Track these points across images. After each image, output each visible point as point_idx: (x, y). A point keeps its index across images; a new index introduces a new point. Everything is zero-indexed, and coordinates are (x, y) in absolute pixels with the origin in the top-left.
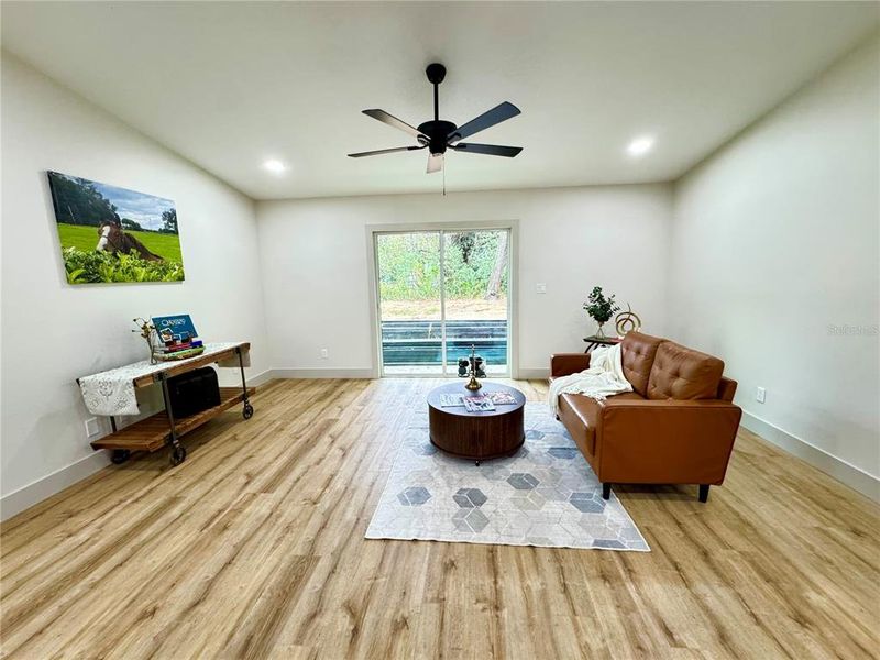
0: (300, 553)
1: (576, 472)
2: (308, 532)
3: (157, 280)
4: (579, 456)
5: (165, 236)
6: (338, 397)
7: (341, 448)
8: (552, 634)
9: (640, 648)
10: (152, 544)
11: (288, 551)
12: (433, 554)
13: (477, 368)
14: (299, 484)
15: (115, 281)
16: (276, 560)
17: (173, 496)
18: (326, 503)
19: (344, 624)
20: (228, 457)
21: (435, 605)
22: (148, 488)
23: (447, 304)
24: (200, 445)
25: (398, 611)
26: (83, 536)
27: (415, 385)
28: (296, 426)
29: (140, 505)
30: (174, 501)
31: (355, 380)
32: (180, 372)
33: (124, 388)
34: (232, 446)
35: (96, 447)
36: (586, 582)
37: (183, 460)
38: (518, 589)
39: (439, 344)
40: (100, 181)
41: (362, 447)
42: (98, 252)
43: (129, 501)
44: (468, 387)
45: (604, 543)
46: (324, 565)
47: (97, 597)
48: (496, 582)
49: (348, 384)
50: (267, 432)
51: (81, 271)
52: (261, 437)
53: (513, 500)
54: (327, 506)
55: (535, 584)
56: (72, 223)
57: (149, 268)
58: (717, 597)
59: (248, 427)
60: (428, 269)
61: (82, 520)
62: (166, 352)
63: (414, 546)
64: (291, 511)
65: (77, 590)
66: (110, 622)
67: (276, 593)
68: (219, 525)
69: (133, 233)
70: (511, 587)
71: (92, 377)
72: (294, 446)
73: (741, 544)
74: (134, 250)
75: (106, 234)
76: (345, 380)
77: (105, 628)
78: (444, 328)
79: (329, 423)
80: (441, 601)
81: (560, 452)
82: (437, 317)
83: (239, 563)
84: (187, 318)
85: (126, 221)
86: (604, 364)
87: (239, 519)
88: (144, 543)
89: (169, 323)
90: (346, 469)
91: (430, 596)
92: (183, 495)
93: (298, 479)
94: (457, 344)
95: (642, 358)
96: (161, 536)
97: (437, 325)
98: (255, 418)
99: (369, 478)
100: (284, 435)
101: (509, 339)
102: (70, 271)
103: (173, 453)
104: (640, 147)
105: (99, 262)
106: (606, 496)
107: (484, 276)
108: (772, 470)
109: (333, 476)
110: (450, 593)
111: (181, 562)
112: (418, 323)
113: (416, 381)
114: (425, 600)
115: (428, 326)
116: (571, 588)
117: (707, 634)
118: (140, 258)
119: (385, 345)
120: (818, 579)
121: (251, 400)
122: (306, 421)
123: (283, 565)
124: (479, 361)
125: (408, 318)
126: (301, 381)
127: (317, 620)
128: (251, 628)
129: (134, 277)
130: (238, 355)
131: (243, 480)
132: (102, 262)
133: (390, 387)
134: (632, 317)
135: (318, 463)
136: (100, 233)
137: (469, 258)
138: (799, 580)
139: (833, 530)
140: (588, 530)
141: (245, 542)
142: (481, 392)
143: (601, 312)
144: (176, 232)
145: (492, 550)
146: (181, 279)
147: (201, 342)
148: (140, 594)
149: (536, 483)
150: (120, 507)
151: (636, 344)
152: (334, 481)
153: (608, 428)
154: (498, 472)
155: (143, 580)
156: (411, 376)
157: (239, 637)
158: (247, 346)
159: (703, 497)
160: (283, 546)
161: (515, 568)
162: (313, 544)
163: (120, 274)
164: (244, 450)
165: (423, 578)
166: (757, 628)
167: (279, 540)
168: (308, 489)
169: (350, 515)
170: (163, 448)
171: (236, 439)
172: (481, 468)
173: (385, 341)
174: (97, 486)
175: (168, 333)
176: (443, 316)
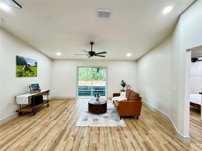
0: (63, 129)
1: (116, 115)
2: (64, 126)
3: (32, 76)
4: (117, 113)
5: (34, 67)
6: (68, 102)
7: (70, 112)
8: (108, 138)
9: (121, 139)
10: (33, 129)
11: (61, 129)
12: (88, 128)
13: (98, 96)
14: (61, 119)
15: (24, 76)
16: (59, 130)
17: (34, 121)
18: (67, 121)
19: (73, 138)
20: (45, 114)
21: (89, 135)
22: (28, 120)
23: (93, 82)
24: (38, 112)
25: (82, 136)
26: (17, 128)
27: (85, 100)
28: (59, 108)
29: (28, 123)
30: (35, 122)
31: (72, 99)
32: (36, 96)
33: (26, 98)
34: (45, 112)
35: (17, 111)
36: (115, 131)
37: (35, 115)
38: (103, 133)
39: (91, 91)
40: (25, 57)
41: (74, 112)
42: (23, 71)
43: (25, 122)
44: (96, 100)
45: (119, 126)
46: (68, 130)
47: (24, 137)
48: (99, 132)
49: (70, 100)
50: (53, 109)
51: (19, 74)
52: (52, 110)
53: (104, 120)
54: (68, 122)
55: (106, 132)
56: (19, 65)
57: (31, 74)
58: (135, 132)
59: (48, 109)
60: (89, 73)
61: (16, 125)
62: (33, 91)
63: (85, 127)
64: (60, 123)
65: (20, 136)
66: (28, 140)
67: (59, 135)
68: (46, 125)
69: (29, 67)
70: (102, 132)
71: (19, 96)
72: (59, 112)
73: (142, 125)
74: (29, 70)
75: (24, 67)
76: (69, 99)
77: (27, 141)
78: (92, 88)
79: (66, 108)
80: (90, 135)
81: (114, 112)
82: (90, 85)
83: (51, 131)
84: (38, 84)
85: (28, 64)
86: (123, 95)
87: (50, 124)
88: (31, 129)
89: (34, 85)
90: (71, 116)
91: (88, 134)
92: (37, 121)
93: (61, 118)
94: (95, 91)
95: (129, 94)
96: (34, 128)
97: (90, 87)
98: (49, 107)
99: (76, 117)
100: (57, 110)
101: (106, 90)
102: (17, 74)
103: (33, 113)
104: (129, 55)
105: (22, 72)
106: (121, 119)
107: (102, 76)
108: (151, 115)
109: (68, 117)
110: (91, 133)
111: (40, 131)
112: (86, 87)
113: (86, 99)
114: (87, 134)
115: (88, 87)
116: (112, 132)
117: (132, 136)
118: (30, 72)
119: (79, 91)
120: (151, 129)
121: (49, 103)
122: (61, 107)
123: (60, 131)
124: (99, 94)
125: (84, 85)
126: (59, 99)
127: (68, 138)
128: (56, 139)
129: (28, 76)
130: (47, 93)
131: (49, 118)
132: (23, 72)
133: (80, 100)
134: (129, 86)
135: (65, 115)
136: (23, 67)
137: (99, 71)
138: (148, 129)
139: (157, 123)
140: (116, 124)
141: (52, 128)
142: (99, 100)
143: (124, 85)
144: (37, 66)
145: (99, 127)
146: (36, 76)
147: (40, 90)
148: (33, 136)
149: (108, 117)
150: (23, 123)
151: (128, 91)
152: (69, 118)
153: (120, 106)
154: (101, 116)
155: (32, 134)
156: (84, 98)
157: (54, 141)
158: (49, 91)
159: (137, 119)
160: (60, 128)
161: (103, 130)
162: (66, 128)
163: (26, 75)
164: (48, 113)
165: (86, 132)
166: (140, 136)
167: (59, 127)
168: (63, 119)
169: (72, 123)
170: (31, 112)
171: (46, 111)
172: (98, 115)
173: (79, 90)
174: (17, 120)
175: (34, 87)
176: (92, 85)
